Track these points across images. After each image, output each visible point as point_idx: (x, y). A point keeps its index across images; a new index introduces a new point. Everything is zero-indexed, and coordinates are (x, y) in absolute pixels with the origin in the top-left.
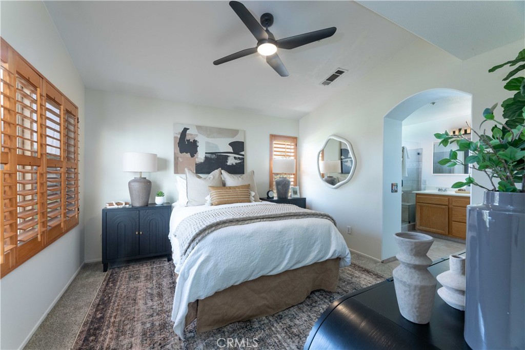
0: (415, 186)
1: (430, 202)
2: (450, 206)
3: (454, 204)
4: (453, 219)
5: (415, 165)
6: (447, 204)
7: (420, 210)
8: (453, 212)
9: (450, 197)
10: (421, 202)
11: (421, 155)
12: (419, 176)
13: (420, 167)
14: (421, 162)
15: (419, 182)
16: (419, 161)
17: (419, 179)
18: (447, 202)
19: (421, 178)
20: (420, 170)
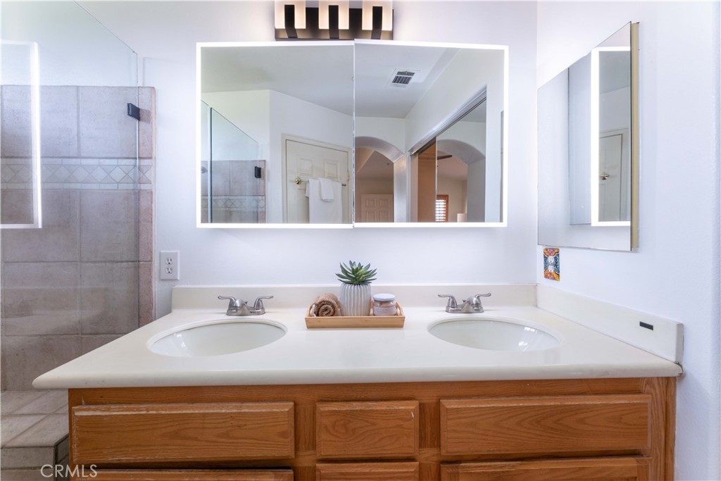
2: (307, 464)
3: (328, 445)
5: (118, 174)
6: (284, 449)
10: (112, 458)
11: (149, 121)
12: (143, 237)
13: (143, 187)
14: (151, 158)
15: (141, 271)
16: (141, 155)
17: (142, 250)
18: (283, 434)
19: (150, 243)
20: (144, 203)
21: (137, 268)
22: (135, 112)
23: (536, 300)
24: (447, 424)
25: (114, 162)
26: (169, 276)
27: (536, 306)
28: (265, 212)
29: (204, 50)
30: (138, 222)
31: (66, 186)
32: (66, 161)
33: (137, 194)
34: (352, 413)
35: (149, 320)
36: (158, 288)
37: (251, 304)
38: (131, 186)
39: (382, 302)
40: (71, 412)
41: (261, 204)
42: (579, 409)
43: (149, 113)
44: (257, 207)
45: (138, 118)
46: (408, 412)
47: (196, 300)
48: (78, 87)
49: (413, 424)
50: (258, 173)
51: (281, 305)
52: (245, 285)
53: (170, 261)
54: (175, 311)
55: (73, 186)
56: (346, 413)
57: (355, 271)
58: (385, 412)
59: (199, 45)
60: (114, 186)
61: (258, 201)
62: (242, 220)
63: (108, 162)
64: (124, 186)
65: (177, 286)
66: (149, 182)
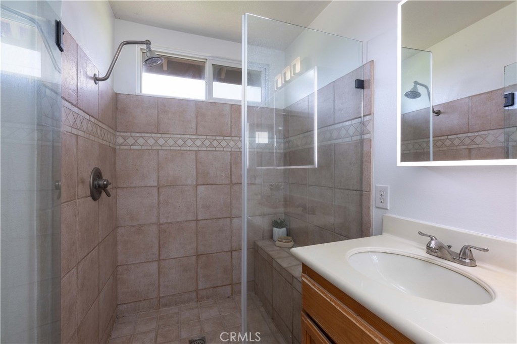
5: (352, 131)
11: (369, 87)
12: (365, 173)
13: (366, 136)
14: (371, 114)
15: (364, 198)
16: (364, 114)
17: (364, 183)
19: (369, 178)
20: (366, 149)
21: (361, 195)
22: (361, 85)
25: (350, 123)
26: (382, 205)
29: (403, 6)
30: (362, 163)
31: (329, 142)
32: (329, 128)
33: (362, 142)
35: (368, 234)
36: (374, 213)
38: (358, 138)
43: (369, 81)
45: (362, 88)
48: (334, 82)
53: (382, 193)
54: (384, 234)
55: (333, 142)
60: (350, 139)
63: (347, 123)
64: (355, 138)
65: (387, 215)
66: (369, 133)
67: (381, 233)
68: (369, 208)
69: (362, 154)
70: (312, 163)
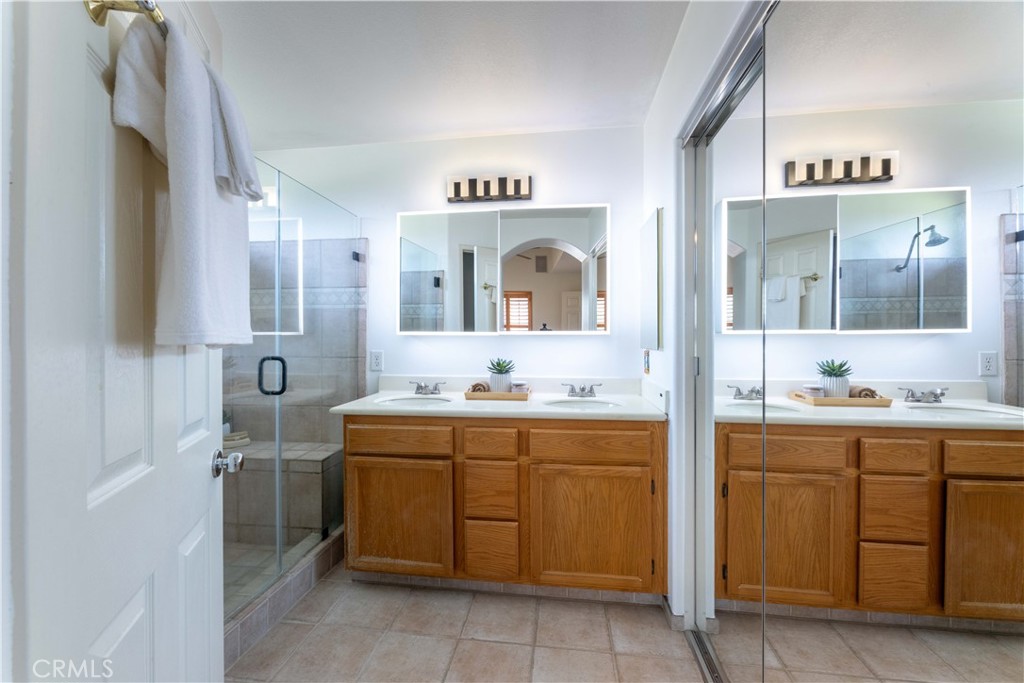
0: (346, 377)
1: (394, 450)
2: (459, 459)
3: (471, 450)
4: (468, 512)
5: (345, 298)
6: (448, 451)
7: (361, 484)
8: (468, 481)
9: (458, 425)
10: (365, 450)
11: (364, 262)
12: (360, 341)
13: (361, 306)
14: (365, 287)
15: (359, 363)
16: (359, 285)
17: (360, 350)
18: (447, 442)
19: (364, 346)
20: (361, 318)
21: (357, 362)
22: (356, 257)
23: (641, 391)
24: (533, 441)
25: (343, 290)
26: (377, 368)
27: (641, 395)
28: (443, 319)
29: (402, 217)
30: (357, 331)
31: (313, 306)
32: (313, 290)
33: (357, 311)
34: (483, 433)
35: (364, 395)
36: (370, 376)
37: (431, 388)
38: (353, 306)
39: (517, 386)
40: (345, 427)
41: (440, 311)
42: (606, 437)
43: (364, 256)
44: (436, 314)
45: (358, 260)
46: (511, 433)
47: (395, 385)
48: (320, 240)
49: (513, 440)
50: (437, 282)
51: (451, 390)
52: (428, 376)
53: (377, 358)
54: (381, 392)
55: (317, 307)
56: (480, 433)
57: (499, 364)
58: (499, 433)
59: (399, 214)
60: (342, 307)
61: (437, 309)
62: (425, 329)
63: (339, 290)
64: (348, 306)
65: (382, 375)
66: (364, 303)
67: (377, 391)
68: (365, 372)
69: (357, 322)
70: (297, 330)
